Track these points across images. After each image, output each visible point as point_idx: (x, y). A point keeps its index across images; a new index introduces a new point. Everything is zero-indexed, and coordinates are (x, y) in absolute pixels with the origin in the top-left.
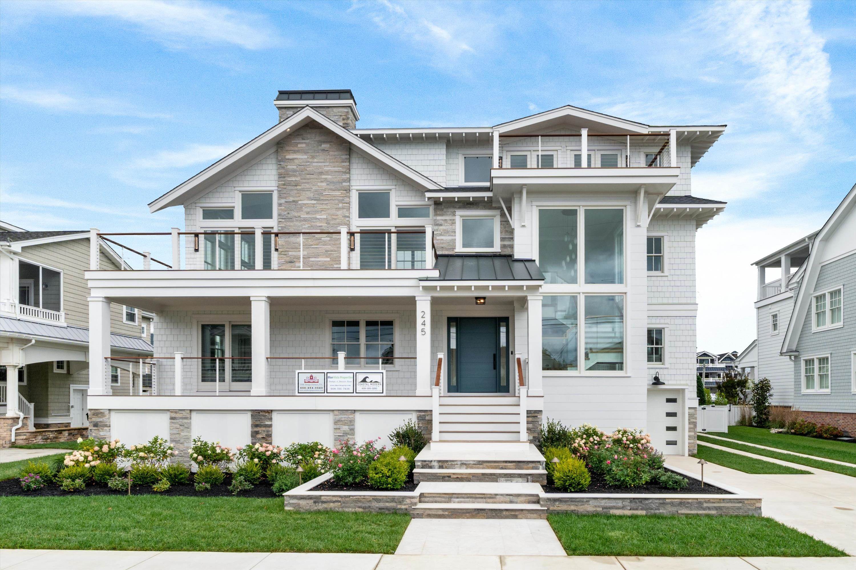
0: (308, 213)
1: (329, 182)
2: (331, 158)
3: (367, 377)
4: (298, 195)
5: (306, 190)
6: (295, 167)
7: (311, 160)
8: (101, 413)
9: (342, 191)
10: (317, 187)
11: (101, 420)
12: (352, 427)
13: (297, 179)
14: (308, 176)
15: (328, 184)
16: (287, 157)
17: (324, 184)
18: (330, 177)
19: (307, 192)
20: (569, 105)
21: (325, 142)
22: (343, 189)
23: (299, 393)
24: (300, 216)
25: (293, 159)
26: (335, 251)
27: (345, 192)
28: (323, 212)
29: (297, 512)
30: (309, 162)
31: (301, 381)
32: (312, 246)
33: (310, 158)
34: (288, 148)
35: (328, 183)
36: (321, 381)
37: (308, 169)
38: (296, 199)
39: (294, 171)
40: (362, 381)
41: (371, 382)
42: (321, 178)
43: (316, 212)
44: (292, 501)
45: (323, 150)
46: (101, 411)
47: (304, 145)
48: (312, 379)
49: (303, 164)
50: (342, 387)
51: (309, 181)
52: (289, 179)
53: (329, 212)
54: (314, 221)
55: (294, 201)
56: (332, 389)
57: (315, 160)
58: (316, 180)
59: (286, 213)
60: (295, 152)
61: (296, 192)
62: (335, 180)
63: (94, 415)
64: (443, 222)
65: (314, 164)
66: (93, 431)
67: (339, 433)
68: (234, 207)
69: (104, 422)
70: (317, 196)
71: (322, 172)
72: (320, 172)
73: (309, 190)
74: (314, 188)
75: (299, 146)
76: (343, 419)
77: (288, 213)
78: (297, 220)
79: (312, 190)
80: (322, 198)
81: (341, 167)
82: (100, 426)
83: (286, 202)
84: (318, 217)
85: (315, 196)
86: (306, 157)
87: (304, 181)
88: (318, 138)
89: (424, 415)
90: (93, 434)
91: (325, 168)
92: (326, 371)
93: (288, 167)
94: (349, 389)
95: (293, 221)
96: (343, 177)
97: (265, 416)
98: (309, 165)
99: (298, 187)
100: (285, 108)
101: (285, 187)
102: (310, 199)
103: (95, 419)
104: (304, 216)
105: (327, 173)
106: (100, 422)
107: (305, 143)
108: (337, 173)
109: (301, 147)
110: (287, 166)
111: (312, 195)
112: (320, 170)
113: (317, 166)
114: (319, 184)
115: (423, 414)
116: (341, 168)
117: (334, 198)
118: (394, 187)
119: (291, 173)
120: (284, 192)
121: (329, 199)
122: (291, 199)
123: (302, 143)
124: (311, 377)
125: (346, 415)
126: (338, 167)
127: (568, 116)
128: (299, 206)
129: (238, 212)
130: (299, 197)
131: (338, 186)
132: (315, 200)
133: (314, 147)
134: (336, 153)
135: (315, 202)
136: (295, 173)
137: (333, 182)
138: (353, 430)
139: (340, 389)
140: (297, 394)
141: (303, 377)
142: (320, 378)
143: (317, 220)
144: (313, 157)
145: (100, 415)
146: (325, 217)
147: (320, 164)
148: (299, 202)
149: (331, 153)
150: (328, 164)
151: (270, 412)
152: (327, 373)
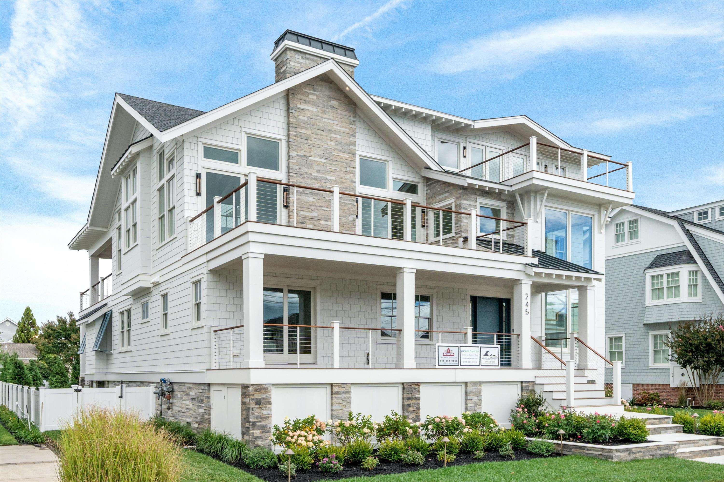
0: (318, 171)
1: (339, 143)
2: (339, 117)
3: (488, 351)
4: (308, 150)
5: (316, 146)
6: (306, 119)
7: (321, 115)
8: (264, 388)
9: (349, 155)
10: (327, 145)
11: (264, 396)
12: (479, 398)
13: (309, 132)
14: (319, 132)
15: (337, 145)
16: (299, 106)
17: (333, 143)
18: (339, 137)
19: (317, 149)
20: (525, 115)
21: (334, 99)
22: (350, 152)
23: (438, 365)
24: (311, 174)
25: (304, 110)
26: (343, 217)
27: (352, 155)
28: (332, 173)
29: (620, 463)
30: (319, 116)
31: (441, 355)
32: (323, 208)
33: (321, 113)
34: (299, 96)
35: (337, 143)
36: (456, 355)
37: (318, 124)
38: (306, 154)
39: (306, 123)
40: (485, 355)
41: (491, 356)
42: (331, 137)
43: (326, 172)
44: (618, 454)
45: (333, 107)
46: (264, 386)
47: (315, 97)
48: (449, 352)
49: (314, 117)
50: (472, 360)
51: (319, 137)
52: (301, 131)
53: (338, 173)
54: (325, 181)
55: (305, 156)
56: (464, 362)
57: (325, 116)
58: (326, 138)
59: (297, 167)
60: (306, 102)
61: (307, 146)
62: (343, 141)
63: (256, 390)
64: (468, 207)
65: (324, 120)
66: (255, 409)
67: (472, 404)
68: (240, 150)
69: (267, 399)
70: (326, 155)
71: (332, 131)
72: (330, 130)
73: (320, 147)
74: (325, 146)
75: (310, 96)
76: (474, 391)
77: (300, 169)
78: (308, 178)
79: (323, 148)
80: (331, 158)
81: (348, 128)
82: (264, 404)
83: (298, 155)
84: (328, 177)
85: (325, 155)
86: (316, 110)
87: (314, 136)
88: (327, 93)
89: (528, 386)
90: (256, 414)
91: (334, 127)
92: (459, 345)
93: (300, 117)
94: (476, 362)
95: (304, 178)
96: (351, 139)
97: (415, 389)
98: (319, 120)
99: (309, 141)
100: (294, 50)
101: (297, 138)
102: (319, 156)
103: (258, 396)
104: (314, 174)
105: (336, 132)
106: (264, 399)
107: (315, 95)
108: (346, 134)
109: (312, 99)
110: (298, 115)
111: (321, 153)
112: (330, 128)
113: (326, 122)
114: (329, 142)
115: (527, 384)
116: (348, 130)
117: (342, 160)
118: (390, 159)
119: (302, 125)
120: (295, 144)
121: (338, 160)
122: (302, 153)
123: (313, 94)
124: (449, 351)
125: (476, 386)
126: (346, 128)
127: (523, 124)
128: (310, 163)
129: (243, 157)
130: (310, 152)
131: (346, 148)
132: (325, 159)
133: (324, 101)
134: (344, 113)
135: (325, 161)
136: (306, 126)
137: (341, 143)
138: (480, 400)
139: (470, 362)
140: (438, 367)
141: (443, 350)
142: (454, 350)
143: (327, 181)
144: (323, 112)
145: (263, 391)
146: (334, 178)
147: (329, 121)
148: (310, 158)
149: (340, 112)
150: (336, 123)
151: (418, 384)
152: (460, 347)
